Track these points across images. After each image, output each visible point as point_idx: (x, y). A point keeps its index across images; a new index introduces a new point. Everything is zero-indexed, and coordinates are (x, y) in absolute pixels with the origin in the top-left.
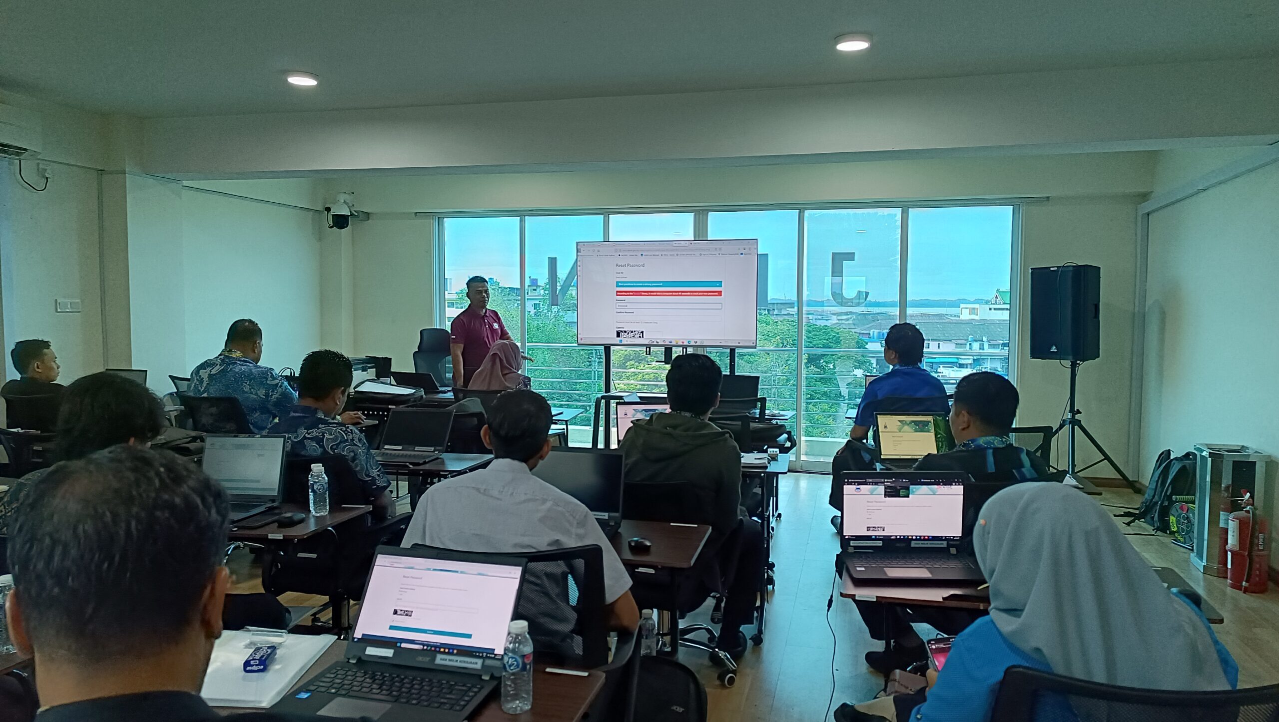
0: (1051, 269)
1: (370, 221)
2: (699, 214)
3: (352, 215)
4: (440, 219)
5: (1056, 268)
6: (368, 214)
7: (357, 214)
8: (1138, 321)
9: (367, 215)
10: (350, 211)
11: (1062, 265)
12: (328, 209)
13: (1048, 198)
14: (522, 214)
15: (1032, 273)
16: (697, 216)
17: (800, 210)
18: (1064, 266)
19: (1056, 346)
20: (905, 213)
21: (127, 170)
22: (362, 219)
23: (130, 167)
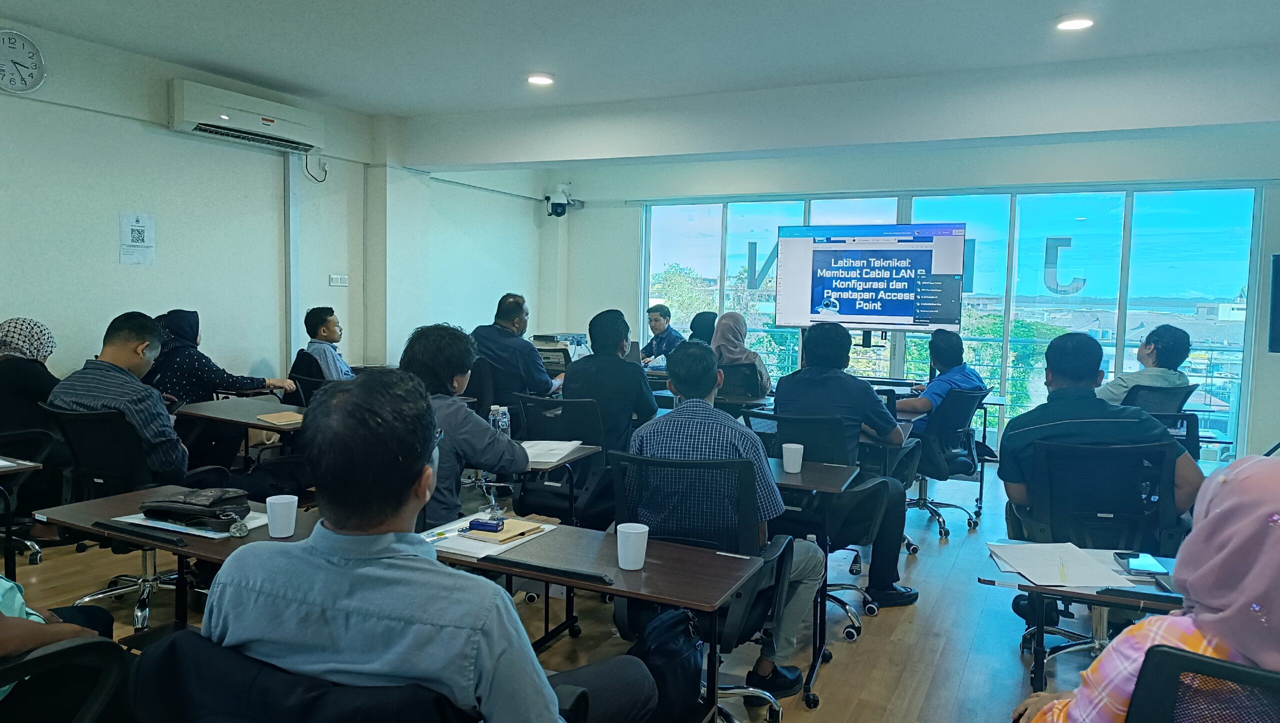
1: (584, 211)
2: (903, 198)
3: (569, 203)
4: (648, 207)
6: (583, 202)
7: (572, 202)
10: (567, 200)
12: (548, 199)
14: (726, 200)
16: (901, 201)
17: (1012, 194)
20: (1129, 195)
21: (388, 163)
22: (576, 207)
23: (390, 161)
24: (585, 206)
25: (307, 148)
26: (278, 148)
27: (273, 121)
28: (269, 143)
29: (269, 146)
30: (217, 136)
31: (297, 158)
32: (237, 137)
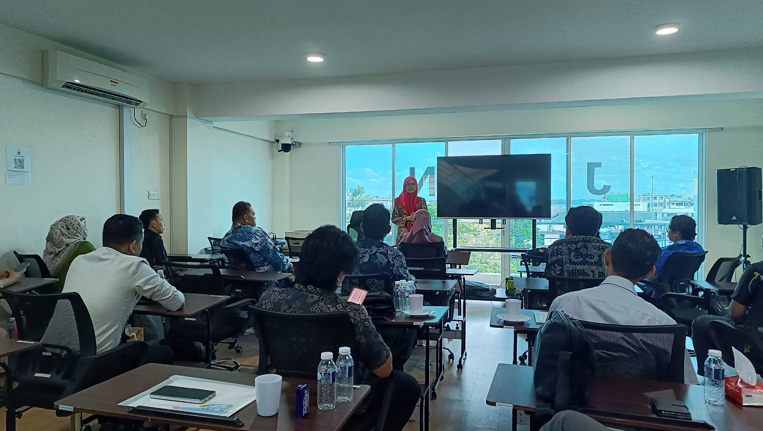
0: (731, 170)
4: (343, 146)
5: (734, 170)
6: (300, 143)
7: (294, 143)
11: (739, 167)
12: (278, 141)
13: (722, 128)
14: (394, 142)
15: (718, 173)
16: (503, 141)
17: (567, 137)
19: (735, 216)
20: (632, 138)
21: (188, 115)
22: (297, 146)
23: (189, 113)
24: (302, 146)
25: (137, 102)
27: (117, 83)
28: (112, 99)
29: (112, 100)
30: (77, 92)
31: (129, 110)
32: (92, 93)
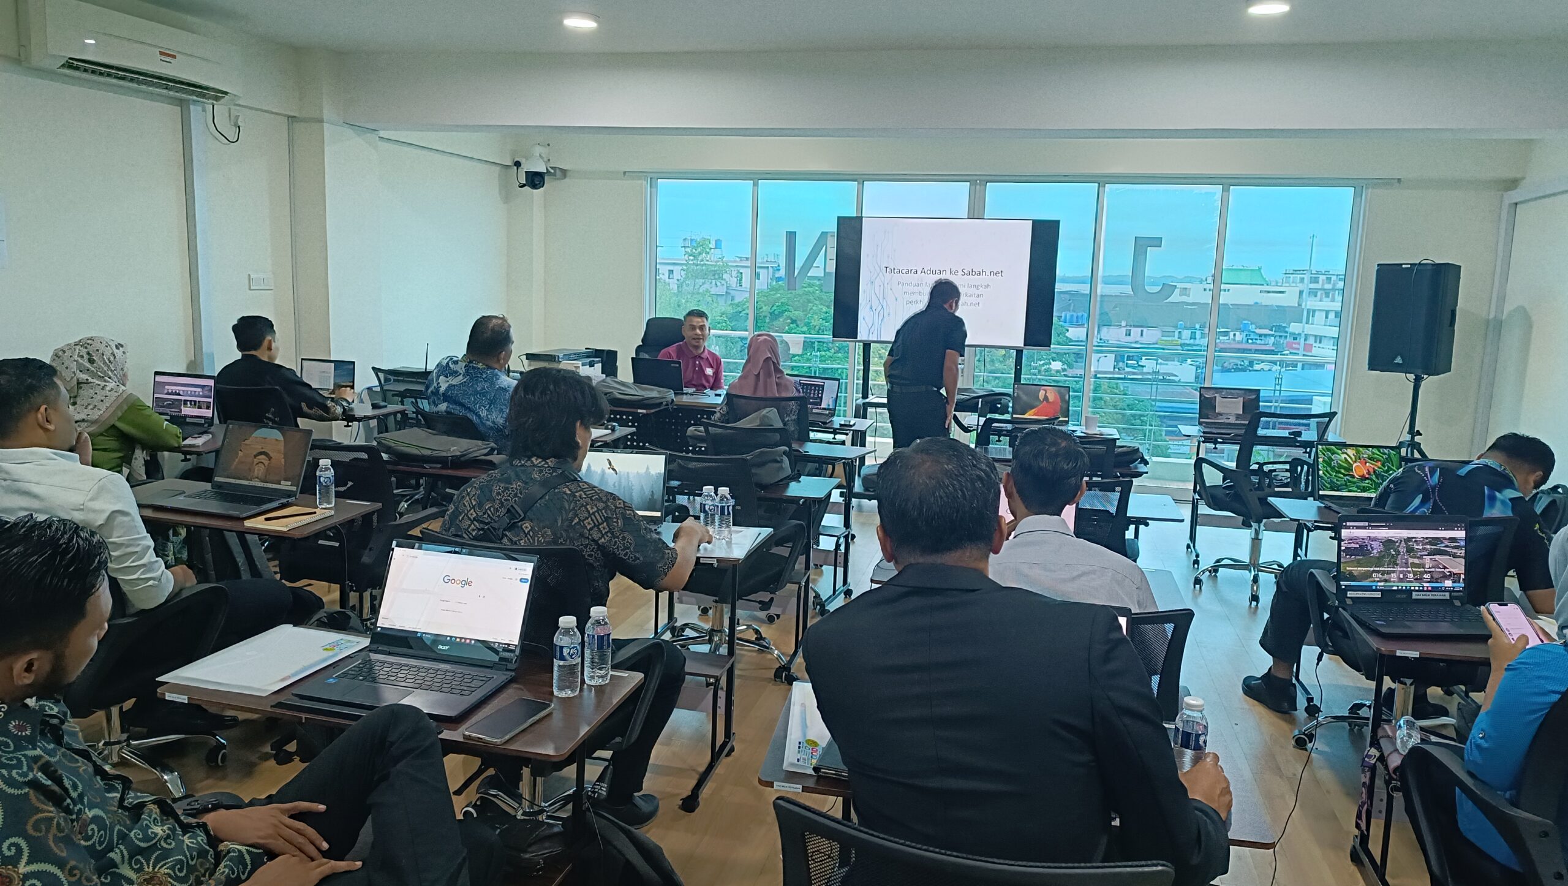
0: (1404, 266)
1: (567, 180)
2: (976, 184)
3: (548, 172)
4: (653, 180)
5: (1409, 266)
6: (565, 171)
7: (552, 171)
8: (1494, 328)
9: (564, 173)
10: (547, 169)
11: (1418, 262)
12: (518, 164)
13: (1399, 180)
14: (756, 177)
15: (1378, 271)
16: (973, 187)
17: (1099, 183)
18: (1420, 264)
19: (1401, 357)
20: (1226, 190)
21: (325, 118)
22: (557, 177)
23: (327, 113)
24: (568, 174)
25: (218, 95)
26: (177, 94)
27: (174, 57)
28: (166, 88)
29: (165, 91)
30: (94, 77)
31: (200, 109)
32: (123, 78)
